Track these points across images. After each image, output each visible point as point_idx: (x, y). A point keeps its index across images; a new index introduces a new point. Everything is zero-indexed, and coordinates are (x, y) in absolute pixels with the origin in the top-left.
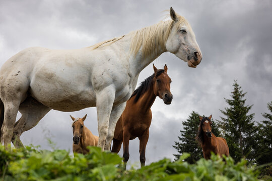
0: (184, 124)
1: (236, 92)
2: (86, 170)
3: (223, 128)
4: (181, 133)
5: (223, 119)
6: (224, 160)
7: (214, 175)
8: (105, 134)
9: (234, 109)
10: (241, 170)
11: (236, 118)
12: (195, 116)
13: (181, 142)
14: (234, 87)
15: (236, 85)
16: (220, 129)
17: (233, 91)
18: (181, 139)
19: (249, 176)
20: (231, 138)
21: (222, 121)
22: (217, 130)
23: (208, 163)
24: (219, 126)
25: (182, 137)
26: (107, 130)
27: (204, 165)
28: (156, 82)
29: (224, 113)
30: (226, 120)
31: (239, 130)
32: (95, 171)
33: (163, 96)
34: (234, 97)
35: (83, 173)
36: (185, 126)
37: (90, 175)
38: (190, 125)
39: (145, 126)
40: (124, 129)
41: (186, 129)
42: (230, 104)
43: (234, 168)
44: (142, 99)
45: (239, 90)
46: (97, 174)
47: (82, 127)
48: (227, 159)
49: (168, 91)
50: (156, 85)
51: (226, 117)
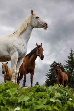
0: (50, 66)
1: (72, 53)
2: (4, 91)
3: (66, 68)
4: (49, 70)
5: (66, 64)
6: (59, 86)
7: (55, 93)
8: (15, 72)
9: (71, 60)
10: (66, 90)
11: (71, 64)
12: (55, 63)
13: (49, 73)
14: (71, 51)
15: (72, 50)
16: (65, 68)
17: (71, 53)
18: (49, 72)
19: (69, 93)
20: (69, 72)
21: (66, 65)
22: (63, 69)
23: (53, 87)
24: (65, 67)
25: (49, 71)
26: (15, 71)
27: (51, 88)
28: (38, 50)
29: (67, 62)
30: (67, 65)
31: (72, 69)
32: (8, 91)
33: (40, 56)
34: (71, 55)
35: (3, 91)
36: (51, 67)
37: (6, 93)
38: (53, 66)
39: (33, 68)
40: (24, 69)
41: (51, 68)
42: (69, 58)
43: (63, 90)
44: (31, 57)
45: (73, 53)
46: (9, 92)
47: (6, 67)
48: (61, 86)
49: (42, 54)
50: (37, 52)
51: (67, 64)
